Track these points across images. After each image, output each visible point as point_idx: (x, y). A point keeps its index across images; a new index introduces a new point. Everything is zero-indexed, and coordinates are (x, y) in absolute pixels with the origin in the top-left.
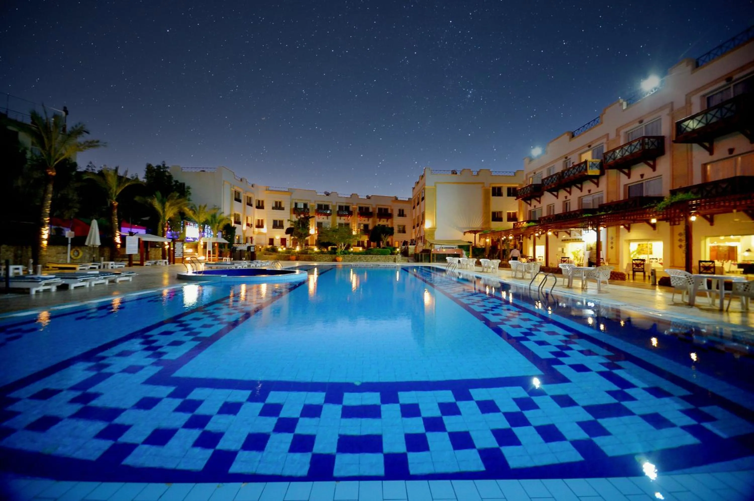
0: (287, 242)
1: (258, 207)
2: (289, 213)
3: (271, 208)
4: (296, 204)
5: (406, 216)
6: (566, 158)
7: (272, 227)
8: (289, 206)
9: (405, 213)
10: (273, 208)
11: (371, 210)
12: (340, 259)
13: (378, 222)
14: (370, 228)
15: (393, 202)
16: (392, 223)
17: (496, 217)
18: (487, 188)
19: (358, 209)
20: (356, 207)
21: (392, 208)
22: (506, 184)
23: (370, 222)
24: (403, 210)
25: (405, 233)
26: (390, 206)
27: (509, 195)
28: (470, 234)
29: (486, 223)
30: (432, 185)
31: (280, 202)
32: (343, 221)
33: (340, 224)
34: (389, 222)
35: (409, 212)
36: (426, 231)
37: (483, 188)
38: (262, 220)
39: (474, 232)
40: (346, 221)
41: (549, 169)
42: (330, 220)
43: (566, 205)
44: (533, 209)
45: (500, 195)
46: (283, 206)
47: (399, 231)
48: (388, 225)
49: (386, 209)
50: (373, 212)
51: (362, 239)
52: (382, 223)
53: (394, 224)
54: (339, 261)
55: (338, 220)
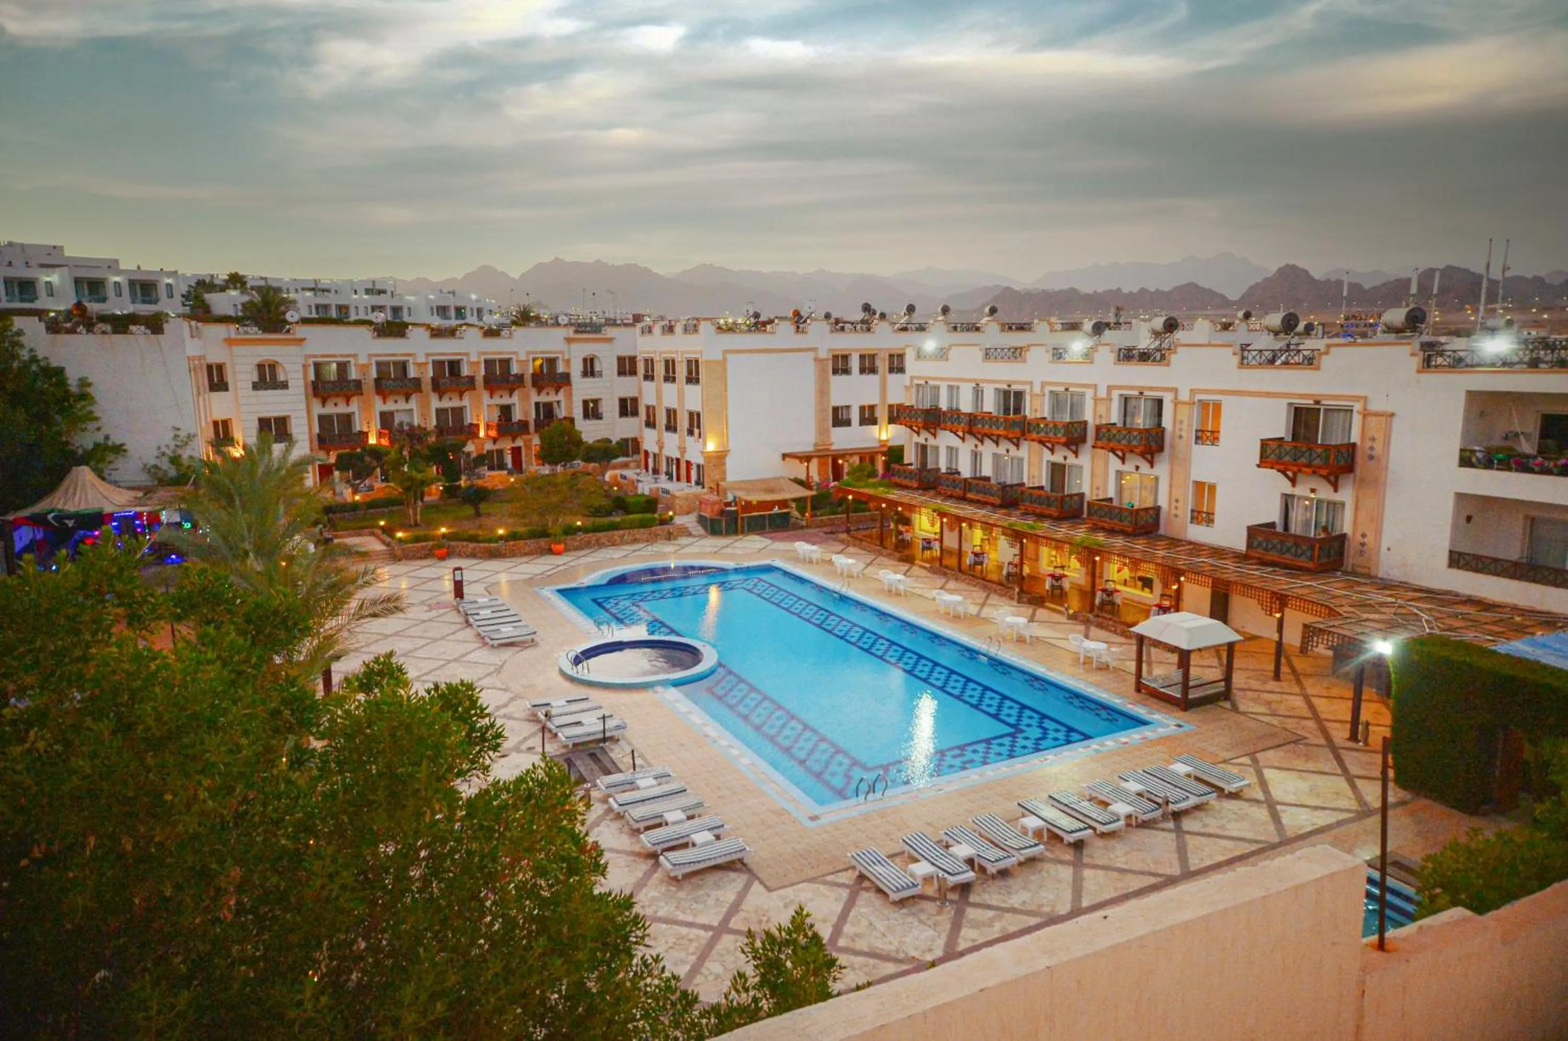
1: (212, 388)
2: (303, 397)
3: (250, 386)
4: (317, 366)
5: (600, 374)
6: (977, 384)
7: (257, 439)
8: (301, 375)
9: (597, 368)
10: (256, 386)
11: (515, 369)
12: (562, 546)
13: (535, 398)
14: (517, 416)
15: (569, 340)
16: (569, 396)
17: (840, 418)
18: (823, 360)
19: (483, 366)
20: (478, 363)
21: (566, 357)
22: (856, 350)
23: (515, 399)
24: (592, 360)
25: (601, 418)
26: (562, 352)
27: (862, 371)
28: (797, 461)
29: (822, 432)
30: (719, 357)
31: (273, 366)
32: (447, 403)
33: (440, 412)
34: (561, 396)
35: (607, 364)
36: (708, 456)
37: (816, 360)
38: (226, 423)
39: (806, 458)
40: (455, 403)
41: (951, 388)
42: (413, 404)
43: (976, 456)
44: (923, 442)
45: (846, 371)
46: (281, 377)
47: (586, 416)
48: (558, 402)
49: (552, 362)
50: (522, 375)
51: (498, 446)
52: (544, 398)
53: (574, 398)
54: (559, 553)
55: (435, 403)
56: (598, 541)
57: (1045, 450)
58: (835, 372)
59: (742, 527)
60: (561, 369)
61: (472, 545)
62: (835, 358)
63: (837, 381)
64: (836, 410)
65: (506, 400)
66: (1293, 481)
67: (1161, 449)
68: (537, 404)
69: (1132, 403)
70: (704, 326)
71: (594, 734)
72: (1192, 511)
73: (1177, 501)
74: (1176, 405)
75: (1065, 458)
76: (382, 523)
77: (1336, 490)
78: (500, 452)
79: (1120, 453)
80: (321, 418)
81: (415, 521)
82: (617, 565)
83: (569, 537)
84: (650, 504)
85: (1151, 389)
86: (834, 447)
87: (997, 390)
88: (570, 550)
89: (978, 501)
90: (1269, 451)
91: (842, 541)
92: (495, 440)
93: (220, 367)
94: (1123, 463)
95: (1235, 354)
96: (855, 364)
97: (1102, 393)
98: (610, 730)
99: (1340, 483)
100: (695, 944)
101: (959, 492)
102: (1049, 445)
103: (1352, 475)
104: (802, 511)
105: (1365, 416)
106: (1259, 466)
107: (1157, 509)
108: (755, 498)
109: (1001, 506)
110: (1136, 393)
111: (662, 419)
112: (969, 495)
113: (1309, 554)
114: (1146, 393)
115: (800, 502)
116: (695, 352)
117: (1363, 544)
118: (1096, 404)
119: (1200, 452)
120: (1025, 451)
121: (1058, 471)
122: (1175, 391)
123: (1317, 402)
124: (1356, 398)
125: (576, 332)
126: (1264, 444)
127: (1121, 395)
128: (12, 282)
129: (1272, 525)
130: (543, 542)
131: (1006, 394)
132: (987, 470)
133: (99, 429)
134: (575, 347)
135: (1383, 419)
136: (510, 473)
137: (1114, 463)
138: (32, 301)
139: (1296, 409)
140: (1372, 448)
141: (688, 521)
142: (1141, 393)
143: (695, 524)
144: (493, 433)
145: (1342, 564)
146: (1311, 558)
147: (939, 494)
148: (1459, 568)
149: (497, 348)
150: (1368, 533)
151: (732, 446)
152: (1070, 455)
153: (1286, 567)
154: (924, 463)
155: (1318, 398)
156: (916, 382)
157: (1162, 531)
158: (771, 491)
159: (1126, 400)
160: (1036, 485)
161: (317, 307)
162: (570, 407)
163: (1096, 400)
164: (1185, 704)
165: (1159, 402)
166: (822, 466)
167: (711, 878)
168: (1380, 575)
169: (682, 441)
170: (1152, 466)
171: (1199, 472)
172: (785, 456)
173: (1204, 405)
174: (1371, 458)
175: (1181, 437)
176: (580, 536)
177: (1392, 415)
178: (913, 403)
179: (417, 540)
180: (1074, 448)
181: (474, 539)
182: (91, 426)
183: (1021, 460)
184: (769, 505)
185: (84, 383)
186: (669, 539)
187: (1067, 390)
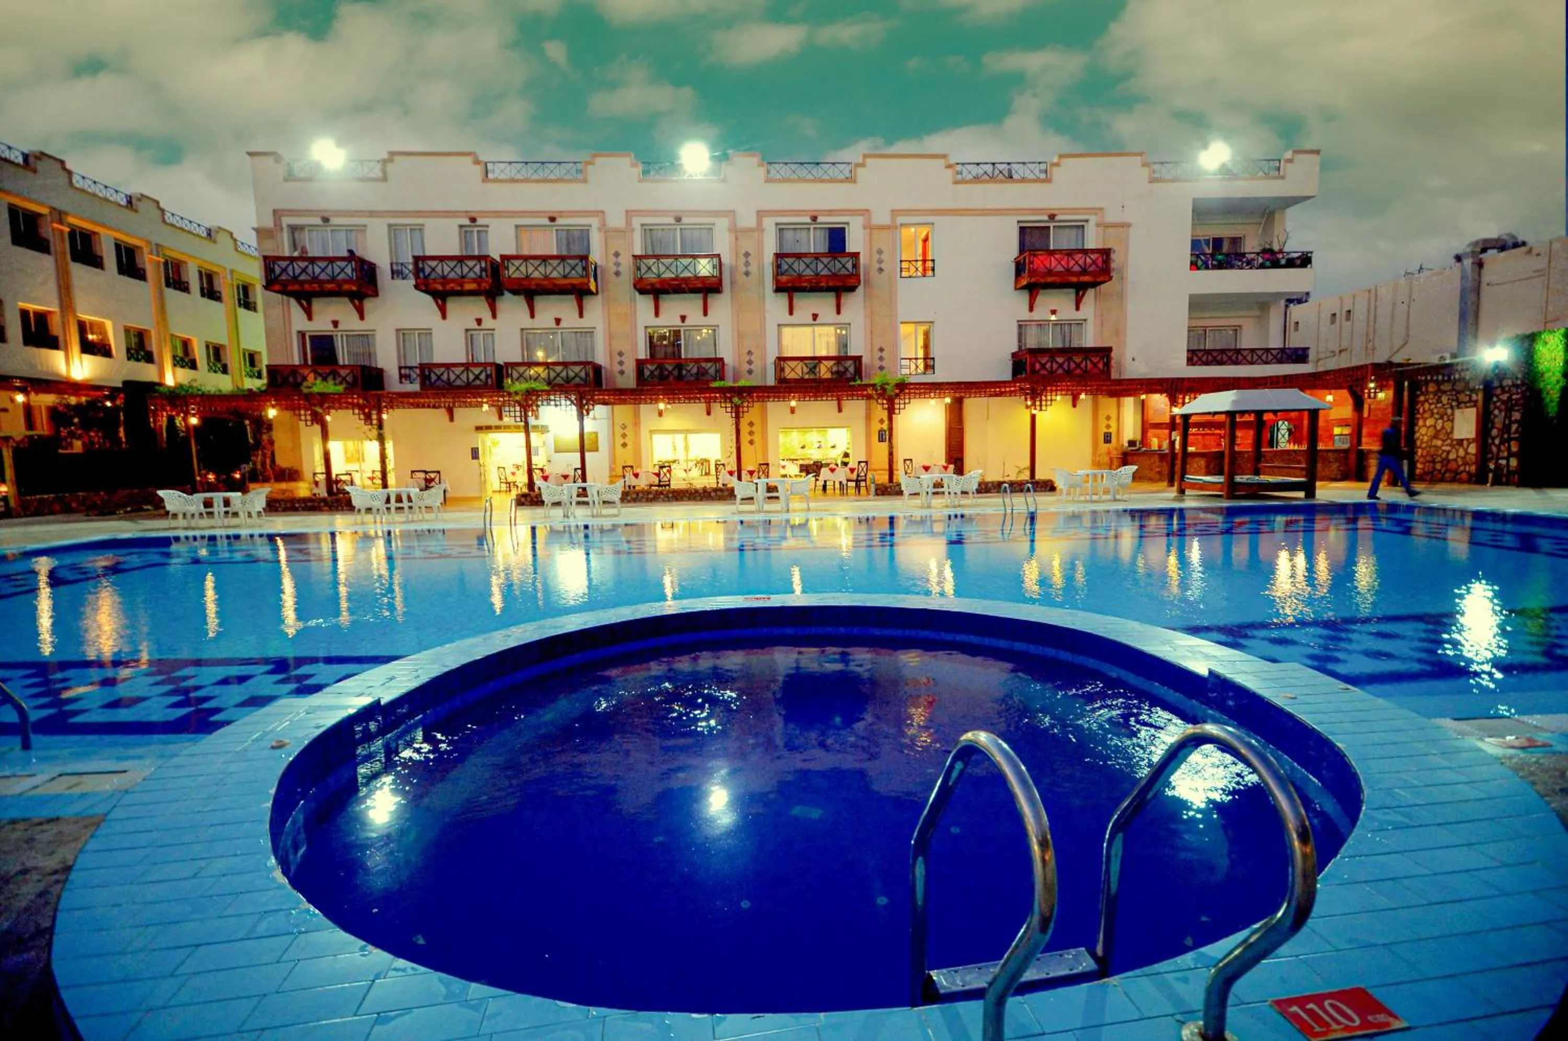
6: (473, 220)
57: (642, 310)
66: (1031, 305)
69: (791, 236)
72: (902, 359)
73: (882, 350)
74: (871, 231)
75: (683, 318)
77: (1078, 308)
85: (831, 213)
94: (791, 313)
95: (948, 167)
99: (1084, 299)
105: (1104, 228)
110: (805, 220)
114: (822, 219)
118: (736, 238)
120: (597, 317)
123: (1052, 218)
124: (1094, 211)
127: (778, 224)
135: (1122, 230)
137: (775, 315)
142: (815, 220)
150: (1113, 347)
152: (693, 313)
155: (1053, 213)
163: (736, 232)
170: (839, 312)
175: (881, 270)
177: (1130, 225)
183: (587, 333)
187: (678, 220)
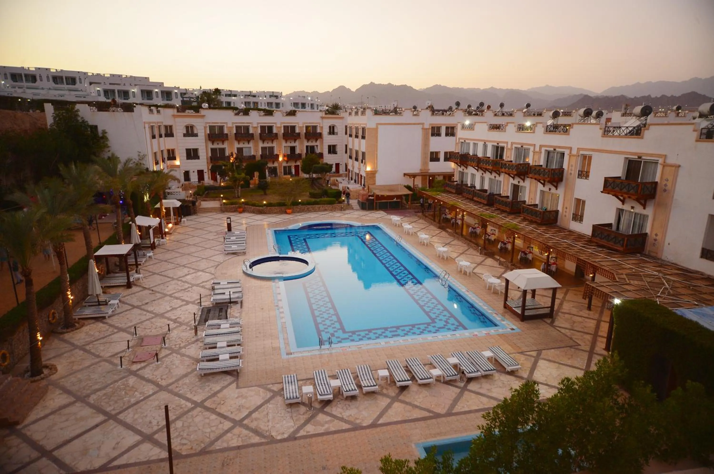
0: (205, 174)
1: (167, 135)
2: (204, 141)
3: (182, 135)
4: (211, 127)
5: (337, 134)
7: (186, 158)
8: (203, 131)
9: (336, 131)
10: (185, 135)
11: (297, 131)
12: (290, 211)
13: (306, 143)
14: (298, 151)
15: (322, 118)
16: (322, 143)
17: (434, 157)
18: (427, 129)
19: (283, 128)
20: (281, 127)
21: (321, 126)
22: (444, 125)
23: (297, 144)
24: (333, 127)
25: (336, 154)
26: (319, 123)
27: (447, 135)
28: (408, 177)
29: (425, 164)
30: (374, 126)
31: (192, 127)
32: (266, 145)
33: (263, 149)
34: (318, 143)
35: (340, 129)
36: (367, 173)
37: (422, 129)
38: (173, 151)
39: (413, 176)
40: (270, 145)
41: (475, 144)
42: (251, 145)
43: (483, 179)
44: (462, 170)
45: (439, 135)
46: (195, 132)
47: (330, 152)
48: (317, 146)
49: (315, 127)
50: (299, 133)
51: (289, 164)
52: (310, 144)
53: (324, 144)
54: (289, 214)
55: (261, 145)
56: (308, 209)
57: (511, 178)
58: (433, 135)
59: (376, 206)
60: (319, 131)
61: (253, 208)
62: (433, 128)
63: (434, 140)
64: (432, 153)
65: (293, 144)
66: (623, 202)
67: (561, 180)
68: (307, 147)
69: (551, 154)
70: (368, 112)
71: (225, 299)
72: (573, 214)
73: (566, 208)
74: (570, 156)
75: (519, 182)
76: (222, 196)
77: (644, 208)
78: (290, 167)
79: (542, 182)
80: (212, 150)
81: (238, 196)
82: (311, 220)
83: (295, 207)
84: (338, 194)
85: (560, 147)
86: (430, 171)
87: (493, 146)
88: (294, 213)
89: (478, 202)
90: (608, 184)
91: (419, 217)
92: (287, 162)
93: (171, 127)
94: (544, 186)
95: (601, 129)
96: (443, 131)
97: (537, 149)
98: (233, 298)
99: (647, 204)
100: (182, 410)
101: (471, 196)
102: (512, 176)
103: (653, 201)
104: (407, 200)
105: (664, 166)
106: (602, 192)
107: (557, 212)
108: (386, 194)
109: (487, 205)
110: (552, 149)
111: (354, 156)
112: (475, 199)
113: (621, 242)
114: (558, 150)
115: (407, 196)
116: (364, 124)
117: (655, 240)
118: (534, 155)
119: (580, 183)
120: (502, 178)
121: (516, 189)
122: (571, 149)
123: (640, 157)
124: (660, 156)
125: (326, 114)
126: (607, 180)
127: (546, 150)
128: (121, 92)
129: (610, 225)
130: (283, 208)
131: (497, 147)
132: (486, 187)
133: (109, 151)
134: (325, 121)
135: (674, 168)
136: (292, 176)
137: (540, 187)
138: (127, 99)
139: (629, 160)
140: (666, 185)
141: (354, 202)
142: (555, 150)
143: (357, 204)
144: (286, 159)
145: (643, 251)
146: (622, 246)
147: (463, 197)
148: (707, 258)
149: (290, 121)
150: (658, 234)
151: (380, 168)
152: (521, 181)
153: (609, 248)
154: (462, 182)
155: (640, 155)
156: (461, 141)
157: (558, 223)
158: (391, 191)
159: (549, 153)
160: (506, 195)
161: (245, 103)
162: (322, 148)
163: (534, 152)
164: (523, 318)
165: (563, 154)
166: (423, 180)
167: (218, 377)
168: (663, 258)
169: (359, 165)
170: (557, 189)
171: (578, 195)
172: (405, 175)
173: (585, 157)
174: (665, 190)
175: (571, 174)
176: (300, 206)
177: (679, 166)
178: (459, 151)
179: (232, 204)
180: (523, 177)
181: (254, 205)
182: (107, 150)
183: (500, 182)
184: (392, 197)
185: (104, 132)
186: (341, 210)
187: (522, 146)
